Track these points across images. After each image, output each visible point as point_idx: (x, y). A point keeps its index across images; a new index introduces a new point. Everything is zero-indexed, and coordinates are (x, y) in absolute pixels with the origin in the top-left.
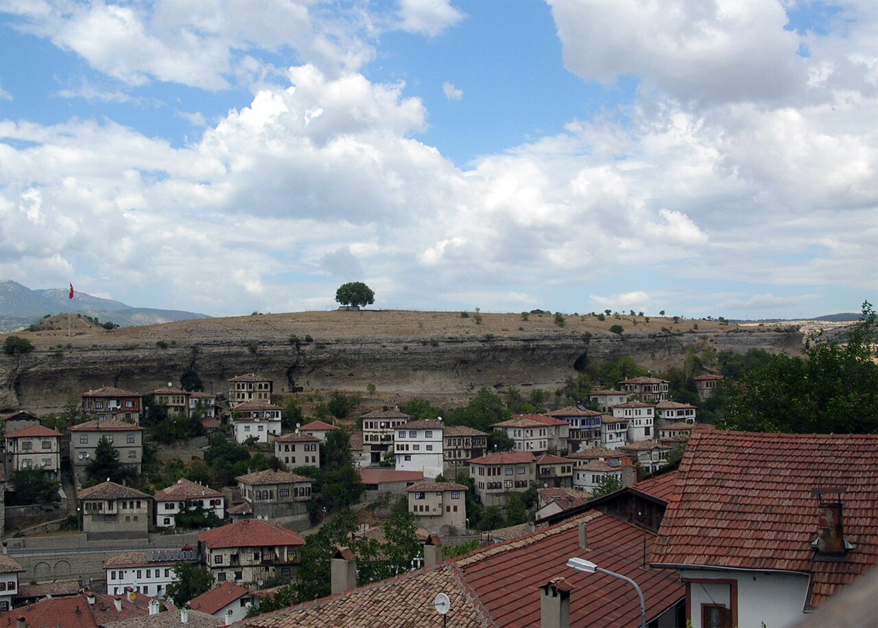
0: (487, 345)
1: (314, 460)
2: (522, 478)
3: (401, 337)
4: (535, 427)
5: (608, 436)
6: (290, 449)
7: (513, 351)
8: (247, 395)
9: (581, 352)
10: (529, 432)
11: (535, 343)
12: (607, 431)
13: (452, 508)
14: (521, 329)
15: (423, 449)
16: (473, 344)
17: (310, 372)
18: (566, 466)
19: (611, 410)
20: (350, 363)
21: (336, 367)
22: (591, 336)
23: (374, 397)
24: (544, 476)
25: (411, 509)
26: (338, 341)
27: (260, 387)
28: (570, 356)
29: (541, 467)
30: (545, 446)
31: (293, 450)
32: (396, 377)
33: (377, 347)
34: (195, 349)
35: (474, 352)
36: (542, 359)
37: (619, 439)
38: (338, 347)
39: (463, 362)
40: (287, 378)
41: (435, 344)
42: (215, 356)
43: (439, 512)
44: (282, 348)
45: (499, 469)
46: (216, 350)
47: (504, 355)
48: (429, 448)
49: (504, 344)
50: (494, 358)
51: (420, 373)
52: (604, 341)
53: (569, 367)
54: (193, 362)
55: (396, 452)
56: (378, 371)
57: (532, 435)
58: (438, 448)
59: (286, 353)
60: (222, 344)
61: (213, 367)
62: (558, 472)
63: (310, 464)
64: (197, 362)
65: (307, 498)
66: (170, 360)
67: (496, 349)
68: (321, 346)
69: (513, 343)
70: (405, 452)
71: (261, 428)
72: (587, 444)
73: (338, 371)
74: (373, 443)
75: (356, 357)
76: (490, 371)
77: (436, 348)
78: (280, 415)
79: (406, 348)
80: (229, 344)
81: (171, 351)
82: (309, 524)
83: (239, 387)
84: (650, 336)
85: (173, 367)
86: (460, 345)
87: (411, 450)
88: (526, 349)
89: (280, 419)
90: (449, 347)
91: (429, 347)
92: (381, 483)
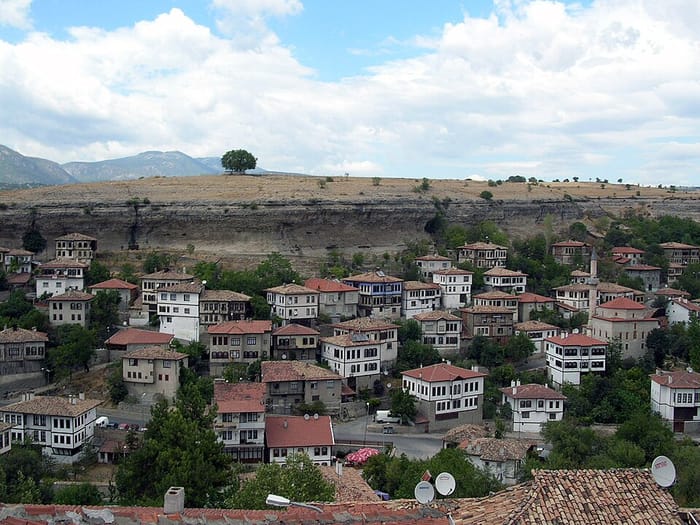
0: (312, 209)
1: (79, 319)
2: (252, 348)
3: (227, 201)
4: (301, 294)
5: (409, 303)
6: (58, 307)
7: (345, 215)
8: (67, 253)
9: (433, 216)
10: (293, 299)
11: (370, 207)
12: (409, 298)
13: (164, 377)
14: (362, 194)
15: (181, 312)
16: (296, 208)
17: (150, 232)
18: (308, 337)
19: (431, 275)
20: (182, 225)
21: (170, 228)
22: (450, 200)
23: (193, 256)
24: (282, 347)
25: (125, 375)
26: (172, 204)
27: (80, 245)
28: (418, 221)
29: (279, 338)
30: (313, 313)
31: (61, 308)
32: (223, 238)
33: (202, 209)
34: (34, 210)
35: (296, 215)
36: (380, 222)
37: (425, 305)
38: (172, 209)
39: (286, 224)
40: (130, 236)
41: (254, 207)
42: (51, 217)
43: (150, 380)
44: (118, 210)
45: (226, 339)
46: (54, 211)
47: (338, 218)
48: (187, 311)
49: (332, 208)
50: (325, 221)
51: (243, 235)
52: (464, 206)
53: (418, 230)
54: (34, 223)
55: (159, 313)
56: (206, 231)
57: (296, 302)
58: (194, 311)
59: (121, 214)
60: (60, 206)
61: (52, 226)
62: (299, 344)
63: (76, 321)
64: (37, 222)
65: (40, 357)
66: (8, 220)
67: (324, 212)
68: (156, 208)
69: (343, 207)
70: (166, 313)
71: (59, 285)
72: (381, 310)
73: (174, 231)
74: (151, 302)
75: (185, 219)
76: (322, 233)
77: (255, 211)
78: (81, 272)
79: (226, 211)
80: (67, 206)
81: (11, 212)
82: (44, 381)
83: (59, 246)
84: (534, 202)
85: (14, 227)
86: (281, 209)
87: (171, 313)
88: (358, 213)
89: (81, 276)
90: (267, 210)
91: (249, 210)
92: (130, 344)
